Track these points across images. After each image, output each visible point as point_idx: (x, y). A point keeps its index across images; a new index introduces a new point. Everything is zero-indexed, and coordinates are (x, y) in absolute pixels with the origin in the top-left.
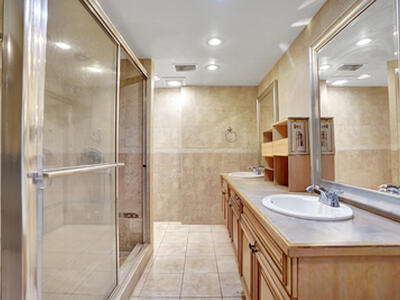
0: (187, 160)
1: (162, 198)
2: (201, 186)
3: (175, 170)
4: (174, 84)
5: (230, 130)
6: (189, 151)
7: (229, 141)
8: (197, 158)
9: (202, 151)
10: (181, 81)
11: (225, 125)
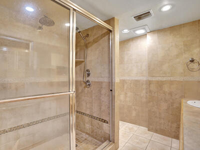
0: (152, 85)
1: (136, 110)
2: (164, 106)
3: (144, 92)
4: (140, 32)
5: (192, 61)
6: (154, 79)
7: (192, 70)
8: (160, 84)
9: (164, 79)
10: (144, 29)
11: (187, 57)
